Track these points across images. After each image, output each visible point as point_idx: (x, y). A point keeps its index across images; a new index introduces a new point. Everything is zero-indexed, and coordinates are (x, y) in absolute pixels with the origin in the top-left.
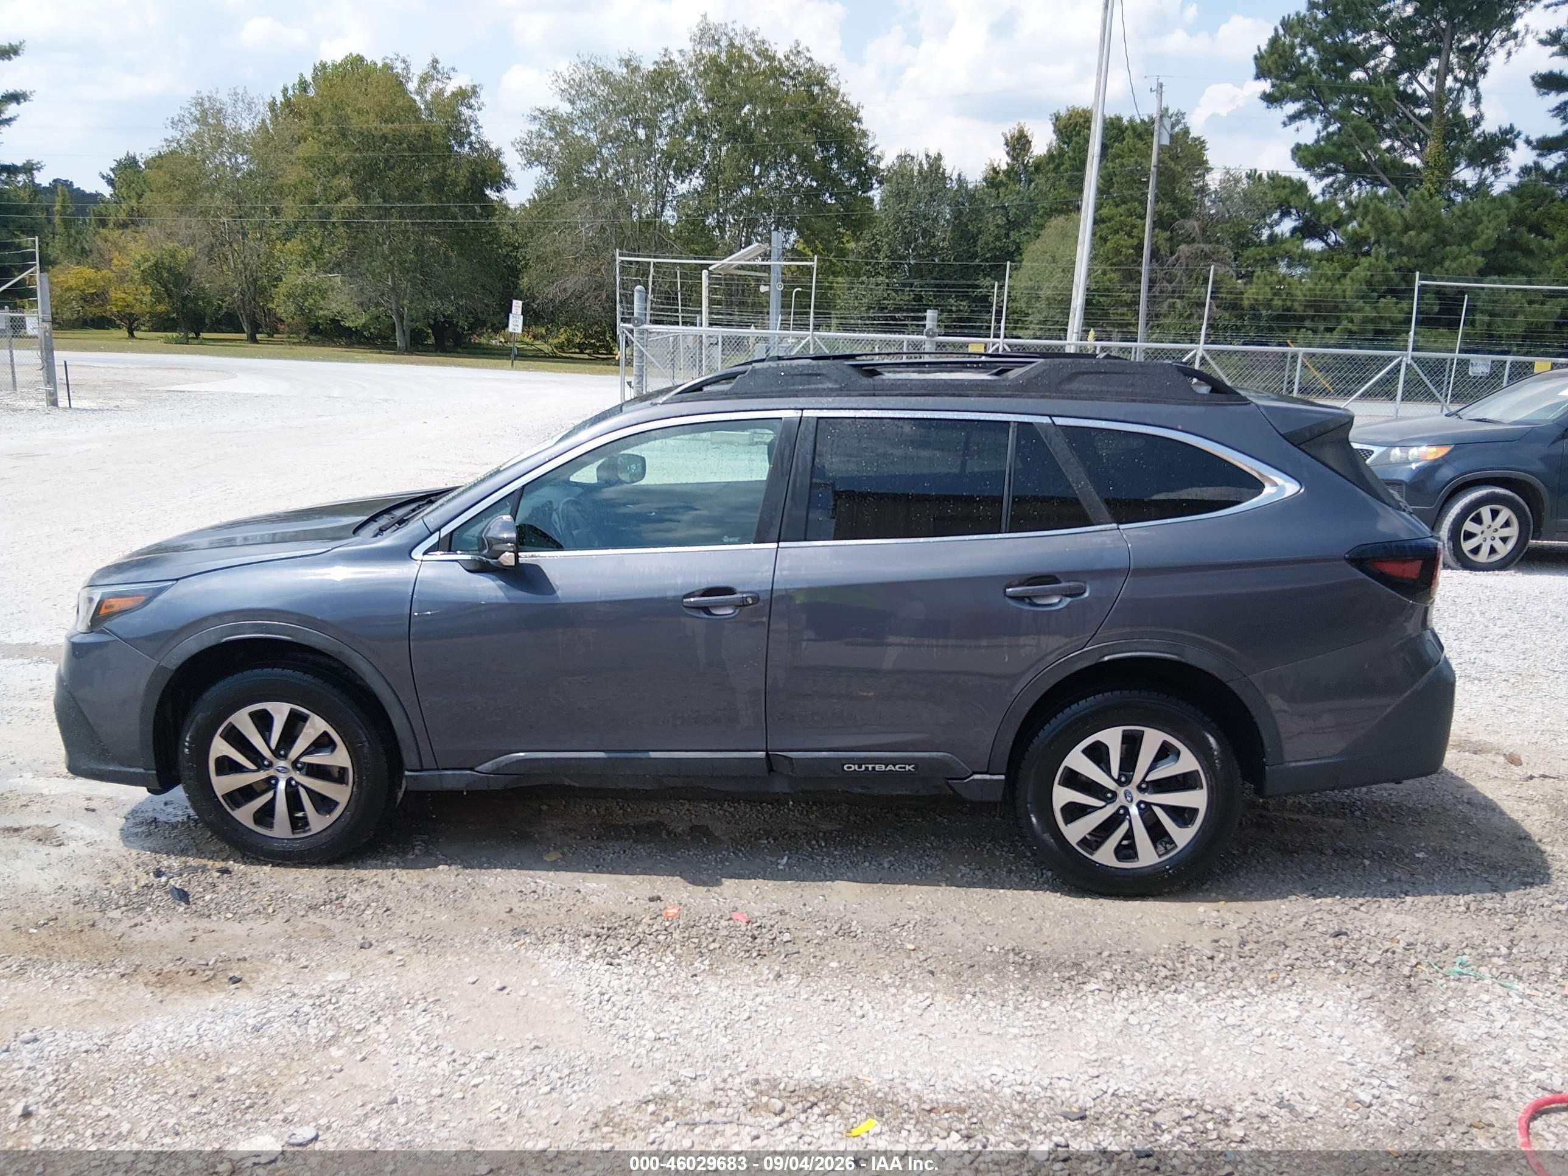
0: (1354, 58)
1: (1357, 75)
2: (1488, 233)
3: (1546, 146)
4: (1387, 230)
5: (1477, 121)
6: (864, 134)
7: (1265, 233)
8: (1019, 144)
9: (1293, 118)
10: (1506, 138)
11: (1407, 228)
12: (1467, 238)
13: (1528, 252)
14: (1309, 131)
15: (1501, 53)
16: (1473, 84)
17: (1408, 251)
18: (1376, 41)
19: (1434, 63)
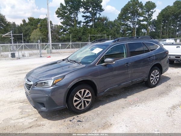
0: (66, 13)
1: (66, 15)
2: (82, 31)
3: (84, 23)
4: (73, 31)
5: (78, 20)
6: (6, 19)
7: (60, 32)
8: (24, 21)
9: (61, 19)
10: (81, 22)
11: (74, 31)
12: (80, 32)
13: (85, 33)
14: (62, 20)
15: (79, 13)
16: (77, 16)
17: (75, 33)
18: (67, 11)
19: (73, 14)
